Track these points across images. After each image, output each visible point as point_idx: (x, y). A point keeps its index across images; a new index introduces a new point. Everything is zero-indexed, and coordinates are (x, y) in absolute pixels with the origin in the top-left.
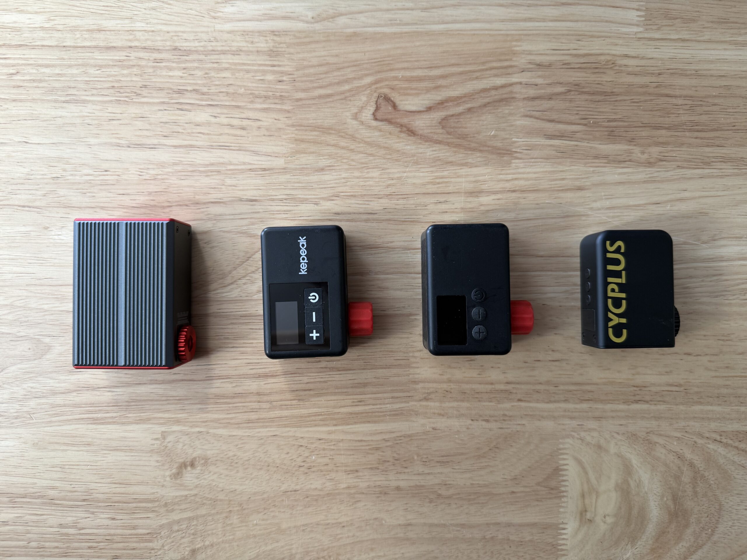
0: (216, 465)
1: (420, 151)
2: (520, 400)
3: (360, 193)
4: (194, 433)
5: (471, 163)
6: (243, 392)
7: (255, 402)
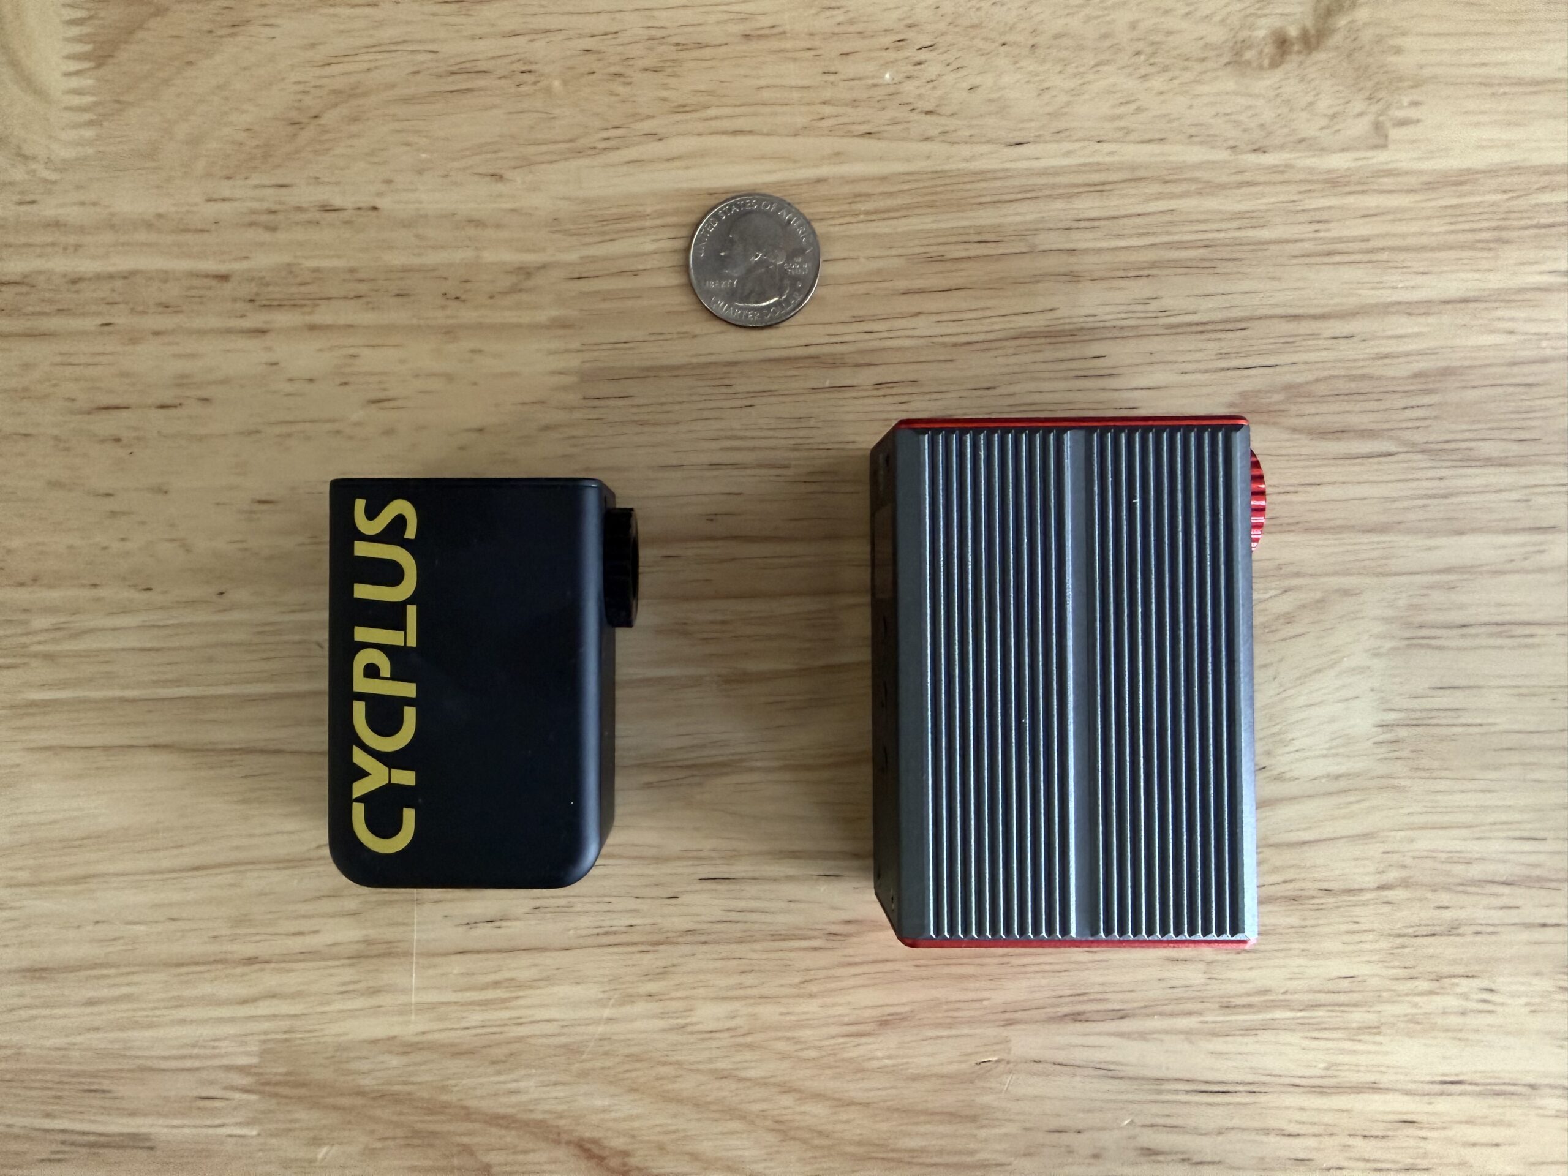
0: (1206, 45)
1: (560, 1092)
2: (224, 278)
3: (758, 946)
4: (1282, 147)
5: (390, 1052)
6: (1123, 283)
7: (1086, 251)
